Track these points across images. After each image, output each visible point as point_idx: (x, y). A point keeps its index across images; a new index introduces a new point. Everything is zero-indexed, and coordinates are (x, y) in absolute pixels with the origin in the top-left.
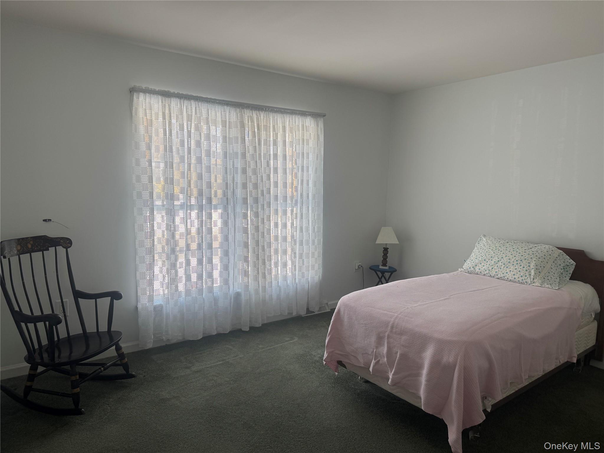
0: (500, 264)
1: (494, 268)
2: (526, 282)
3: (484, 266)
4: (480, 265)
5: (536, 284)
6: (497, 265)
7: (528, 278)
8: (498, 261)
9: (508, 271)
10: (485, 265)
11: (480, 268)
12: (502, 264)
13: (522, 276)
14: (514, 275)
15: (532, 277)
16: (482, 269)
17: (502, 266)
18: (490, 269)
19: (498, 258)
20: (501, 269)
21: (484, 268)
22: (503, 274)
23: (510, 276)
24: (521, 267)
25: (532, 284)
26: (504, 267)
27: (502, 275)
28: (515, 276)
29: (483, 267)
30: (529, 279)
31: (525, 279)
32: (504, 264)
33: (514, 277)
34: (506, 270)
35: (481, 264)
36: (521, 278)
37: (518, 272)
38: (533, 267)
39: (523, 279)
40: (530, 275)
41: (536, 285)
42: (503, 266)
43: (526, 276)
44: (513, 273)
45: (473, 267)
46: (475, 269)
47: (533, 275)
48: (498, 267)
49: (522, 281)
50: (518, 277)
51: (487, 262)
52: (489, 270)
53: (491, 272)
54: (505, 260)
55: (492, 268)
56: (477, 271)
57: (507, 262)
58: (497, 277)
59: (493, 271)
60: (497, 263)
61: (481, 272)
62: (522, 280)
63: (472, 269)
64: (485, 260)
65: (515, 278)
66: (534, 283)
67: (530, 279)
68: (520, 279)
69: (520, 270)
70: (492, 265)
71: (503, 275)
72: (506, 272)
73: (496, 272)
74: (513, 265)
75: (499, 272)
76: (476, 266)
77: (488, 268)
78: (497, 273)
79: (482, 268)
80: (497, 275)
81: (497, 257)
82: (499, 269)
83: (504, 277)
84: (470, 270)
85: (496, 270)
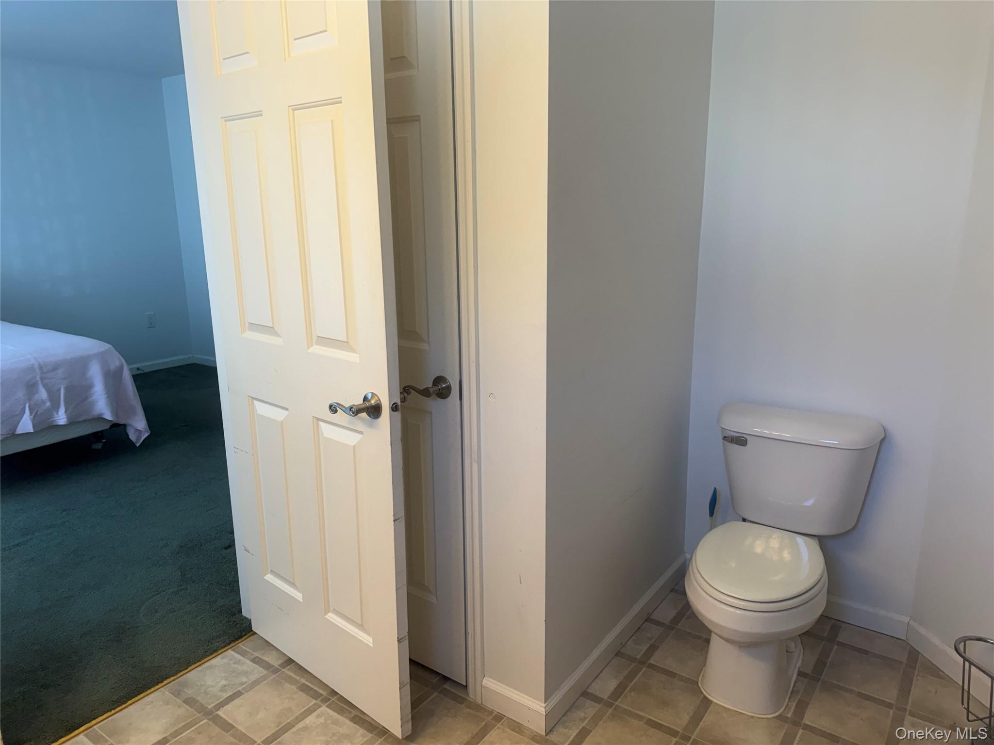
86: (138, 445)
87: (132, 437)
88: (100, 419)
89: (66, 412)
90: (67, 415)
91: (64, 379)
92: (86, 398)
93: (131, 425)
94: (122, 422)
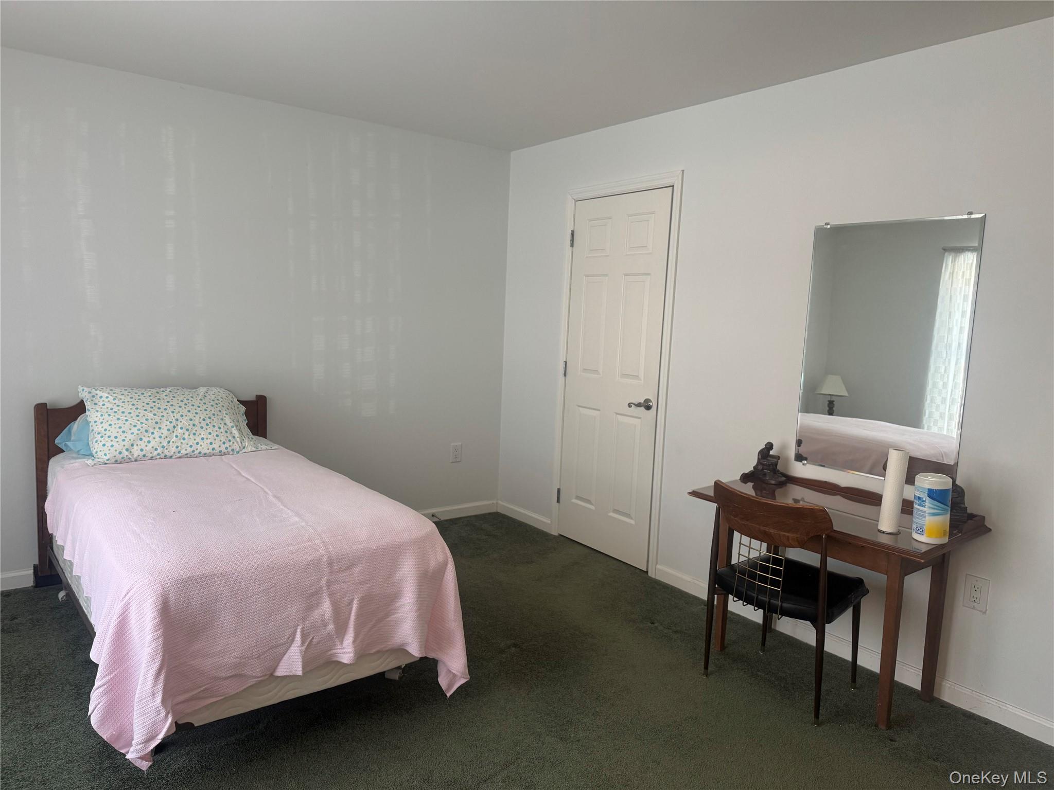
0: (180, 431)
1: (171, 442)
2: (233, 450)
3: (149, 442)
4: (139, 443)
5: (249, 449)
6: (175, 434)
7: (233, 443)
8: (174, 427)
9: (198, 439)
10: (151, 439)
11: (143, 446)
12: (184, 430)
13: (224, 443)
14: (211, 443)
15: (238, 440)
16: (147, 448)
17: (184, 434)
18: (165, 444)
19: (171, 422)
20: (184, 439)
21: (150, 445)
22: (191, 446)
23: (204, 448)
24: (216, 428)
25: (241, 451)
26: (189, 435)
27: (189, 450)
28: (214, 446)
29: (148, 444)
30: (235, 444)
31: (230, 446)
32: (187, 430)
33: (211, 447)
34: (195, 440)
35: (141, 439)
36: (223, 445)
37: (216, 438)
38: (232, 424)
39: (228, 446)
40: (234, 437)
41: (249, 451)
42: (187, 433)
43: (230, 441)
44: (209, 441)
45: (127, 450)
46: (131, 452)
47: (238, 437)
48: (179, 438)
49: (226, 451)
50: (218, 446)
51: (153, 433)
52: (163, 447)
53: (167, 449)
54: (184, 422)
55: (169, 442)
56: (135, 455)
57: (189, 425)
58: (179, 455)
59: (171, 446)
60: (173, 432)
61: (144, 456)
62: (227, 448)
63: (126, 453)
64: (146, 431)
65: (213, 449)
66: (244, 448)
67: (238, 445)
68: (223, 449)
69: (217, 433)
70: (166, 437)
71: (192, 449)
72: (195, 442)
73: (177, 447)
74: (202, 427)
75: (183, 446)
76: (132, 445)
77: (159, 444)
78: (180, 447)
79: (146, 446)
80: (179, 452)
81: (167, 421)
82: (182, 441)
83: (193, 451)
84: (119, 457)
85: (176, 444)
86: (448, 695)
87: (443, 681)
88: (401, 650)
89: (354, 642)
90: (355, 647)
91: (361, 583)
92: (387, 615)
93: (444, 663)
94: (431, 655)
